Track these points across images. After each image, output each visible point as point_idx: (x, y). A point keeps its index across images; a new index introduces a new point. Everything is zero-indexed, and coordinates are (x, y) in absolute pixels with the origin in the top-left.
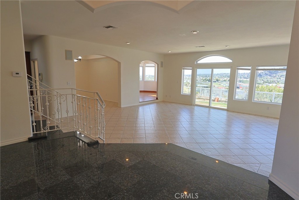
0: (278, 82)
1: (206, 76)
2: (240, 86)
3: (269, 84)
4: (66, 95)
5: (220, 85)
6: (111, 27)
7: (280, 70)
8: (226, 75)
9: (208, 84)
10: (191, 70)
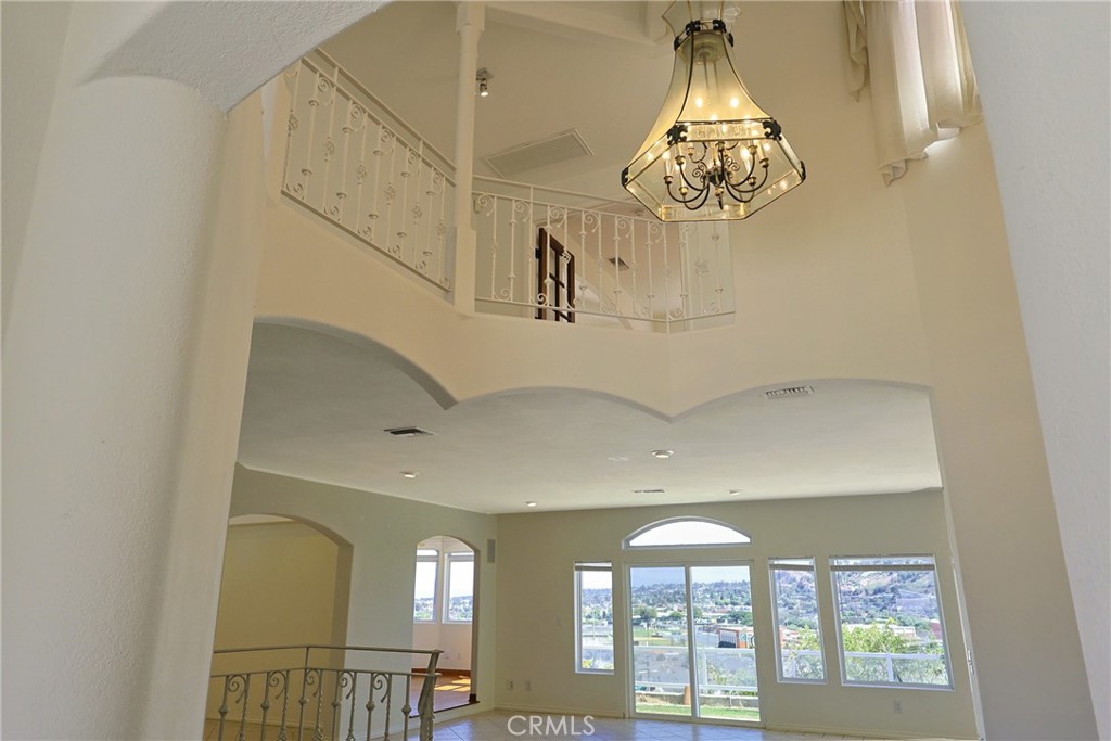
0: (872, 617)
2: (738, 641)
4: (288, 671)
6: (413, 431)
7: (867, 570)
8: (675, 593)
10: (610, 574)
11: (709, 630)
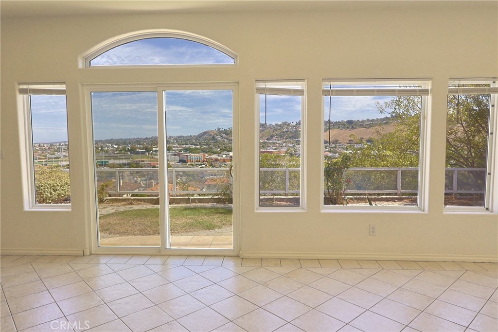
1: (124, 142)
2: (187, 159)
3: (228, 153)
5: (153, 158)
9: (129, 157)
11: (175, 155)
